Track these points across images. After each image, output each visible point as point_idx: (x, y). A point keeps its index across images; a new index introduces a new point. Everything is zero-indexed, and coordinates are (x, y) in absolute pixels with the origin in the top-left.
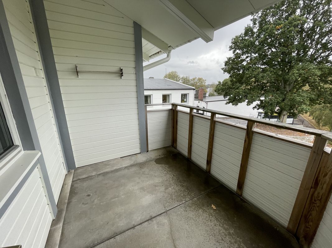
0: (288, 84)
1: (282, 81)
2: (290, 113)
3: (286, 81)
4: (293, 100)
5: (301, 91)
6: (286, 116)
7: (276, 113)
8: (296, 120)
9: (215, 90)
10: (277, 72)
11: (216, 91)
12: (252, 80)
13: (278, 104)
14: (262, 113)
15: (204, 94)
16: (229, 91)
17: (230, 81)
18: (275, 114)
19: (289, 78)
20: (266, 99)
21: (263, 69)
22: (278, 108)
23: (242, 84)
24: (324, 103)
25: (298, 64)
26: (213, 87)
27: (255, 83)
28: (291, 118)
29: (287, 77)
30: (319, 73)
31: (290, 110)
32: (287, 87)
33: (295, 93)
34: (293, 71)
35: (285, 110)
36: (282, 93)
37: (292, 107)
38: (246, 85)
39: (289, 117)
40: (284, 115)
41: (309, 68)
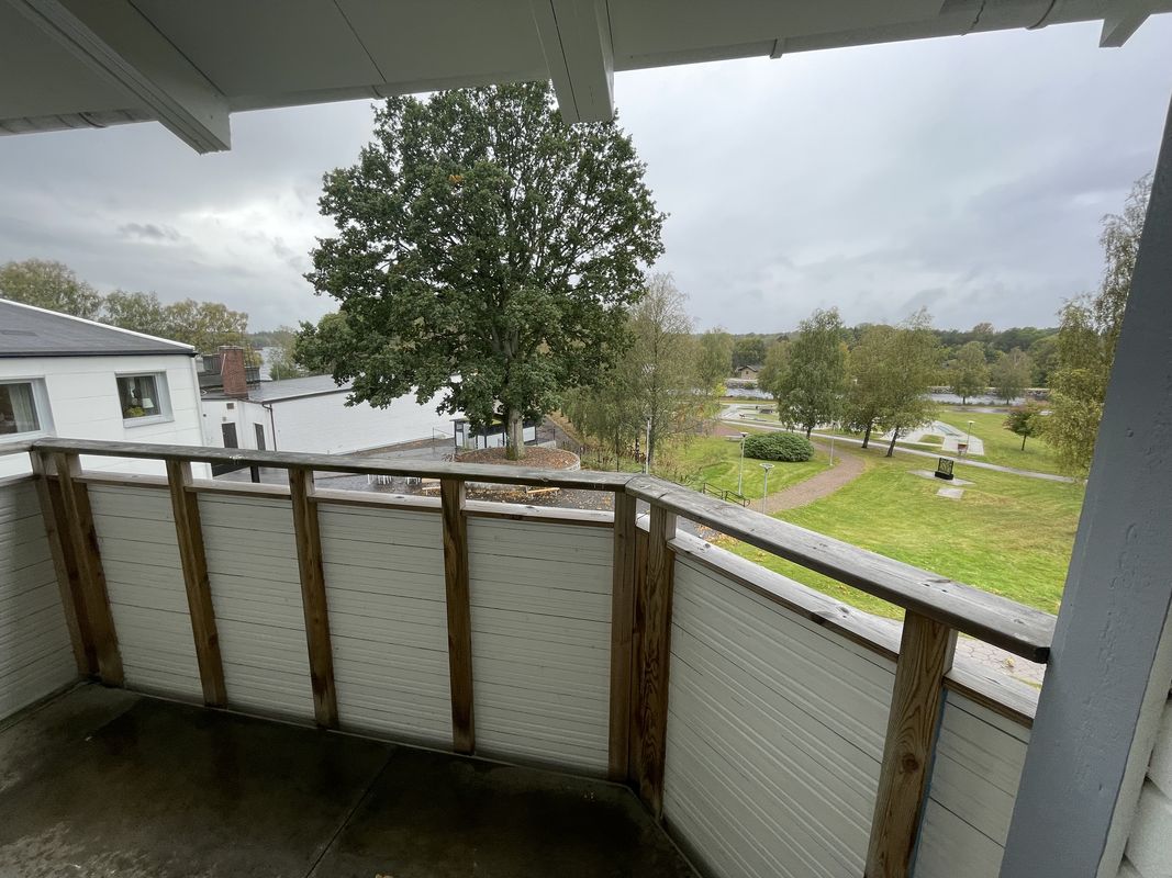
0: (507, 337)
1: (493, 329)
2: (526, 414)
3: (501, 330)
4: (525, 380)
5: (536, 355)
6: (520, 424)
7: (497, 416)
8: (540, 428)
9: (294, 356)
10: (476, 305)
11: (298, 360)
12: (417, 321)
13: (496, 391)
14: (464, 422)
15: (247, 370)
16: (351, 358)
17: (347, 321)
18: (496, 422)
19: (506, 322)
20: (465, 380)
21: (439, 291)
22: (498, 403)
23: (389, 333)
24: (580, 382)
25: (518, 288)
26: (283, 344)
27: (427, 332)
28: (531, 426)
29: (501, 318)
30: (559, 314)
31: (524, 406)
32: (507, 345)
33: (526, 362)
34: (510, 304)
35: (515, 407)
36: (499, 362)
37: (527, 398)
38: (403, 338)
39: (526, 425)
40: (516, 421)
41: (539, 300)
